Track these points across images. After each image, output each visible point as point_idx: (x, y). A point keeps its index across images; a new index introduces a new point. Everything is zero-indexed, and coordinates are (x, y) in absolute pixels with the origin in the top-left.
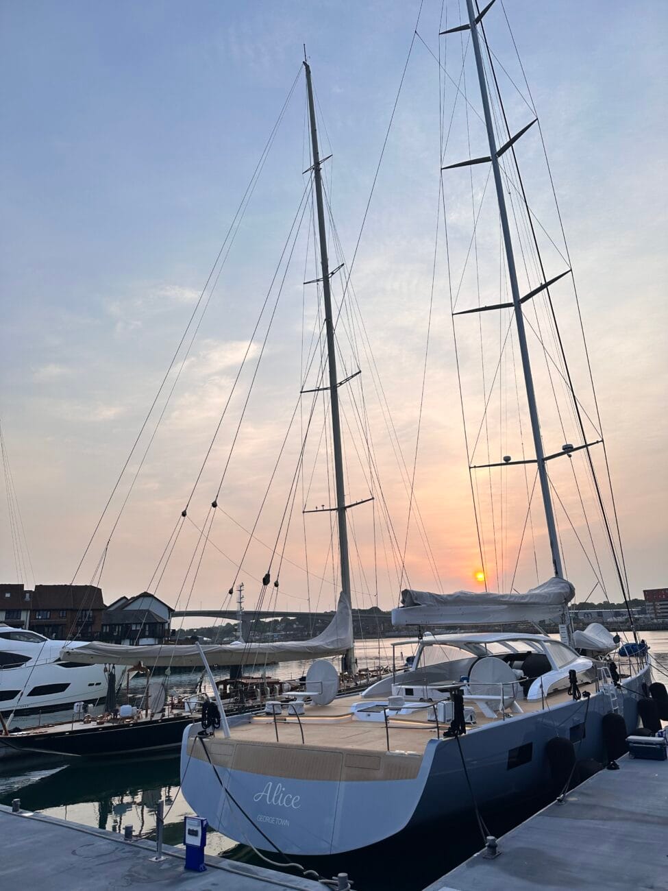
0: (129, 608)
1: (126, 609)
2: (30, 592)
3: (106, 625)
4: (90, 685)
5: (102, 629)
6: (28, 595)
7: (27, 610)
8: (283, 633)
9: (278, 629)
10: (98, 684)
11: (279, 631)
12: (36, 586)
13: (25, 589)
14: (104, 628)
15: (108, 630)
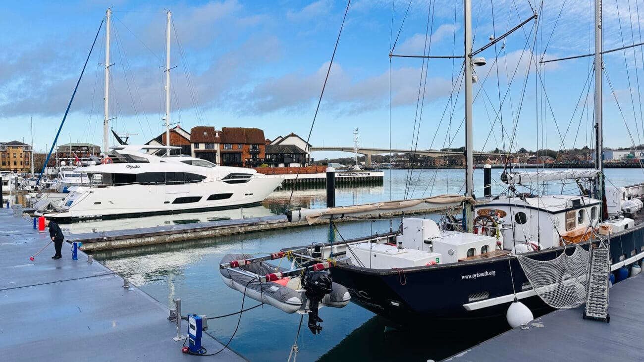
0: (282, 143)
1: (280, 144)
2: (219, 132)
3: (268, 154)
4: (246, 195)
5: (266, 156)
6: (217, 134)
7: (218, 143)
8: (394, 163)
9: (391, 160)
10: (251, 194)
11: (392, 162)
12: (223, 128)
13: (215, 130)
14: (267, 156)
15: (269, 157)
